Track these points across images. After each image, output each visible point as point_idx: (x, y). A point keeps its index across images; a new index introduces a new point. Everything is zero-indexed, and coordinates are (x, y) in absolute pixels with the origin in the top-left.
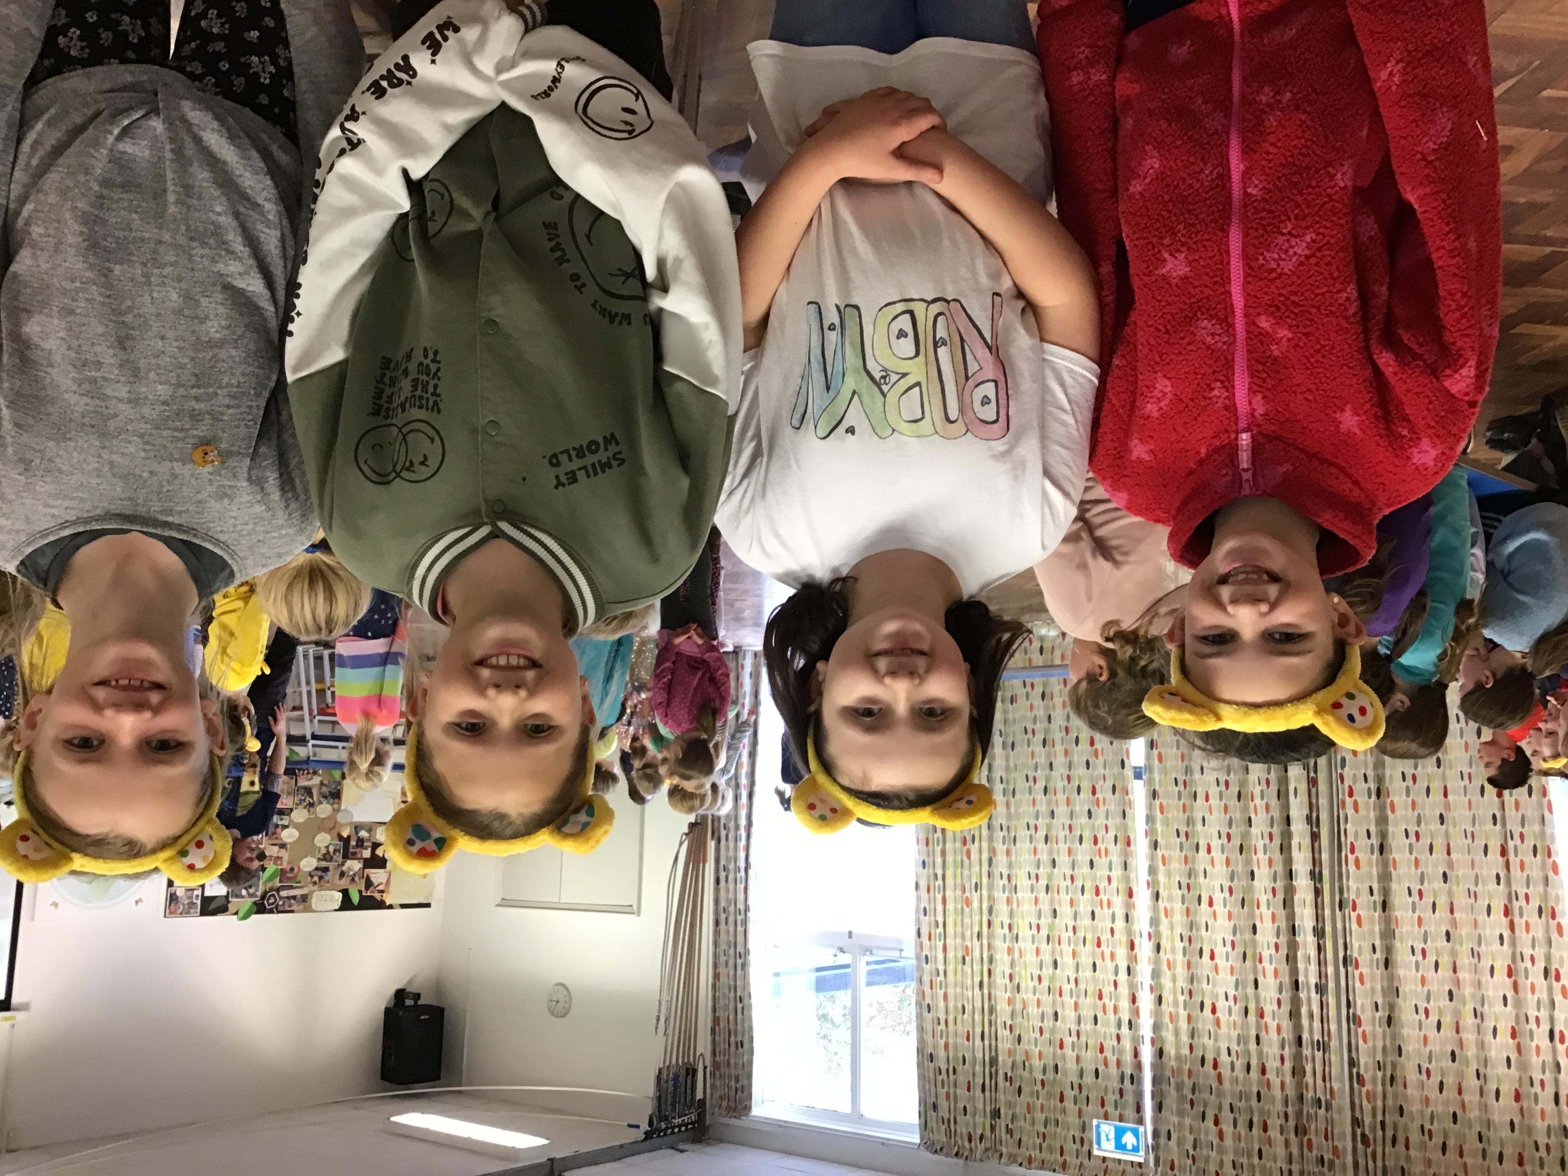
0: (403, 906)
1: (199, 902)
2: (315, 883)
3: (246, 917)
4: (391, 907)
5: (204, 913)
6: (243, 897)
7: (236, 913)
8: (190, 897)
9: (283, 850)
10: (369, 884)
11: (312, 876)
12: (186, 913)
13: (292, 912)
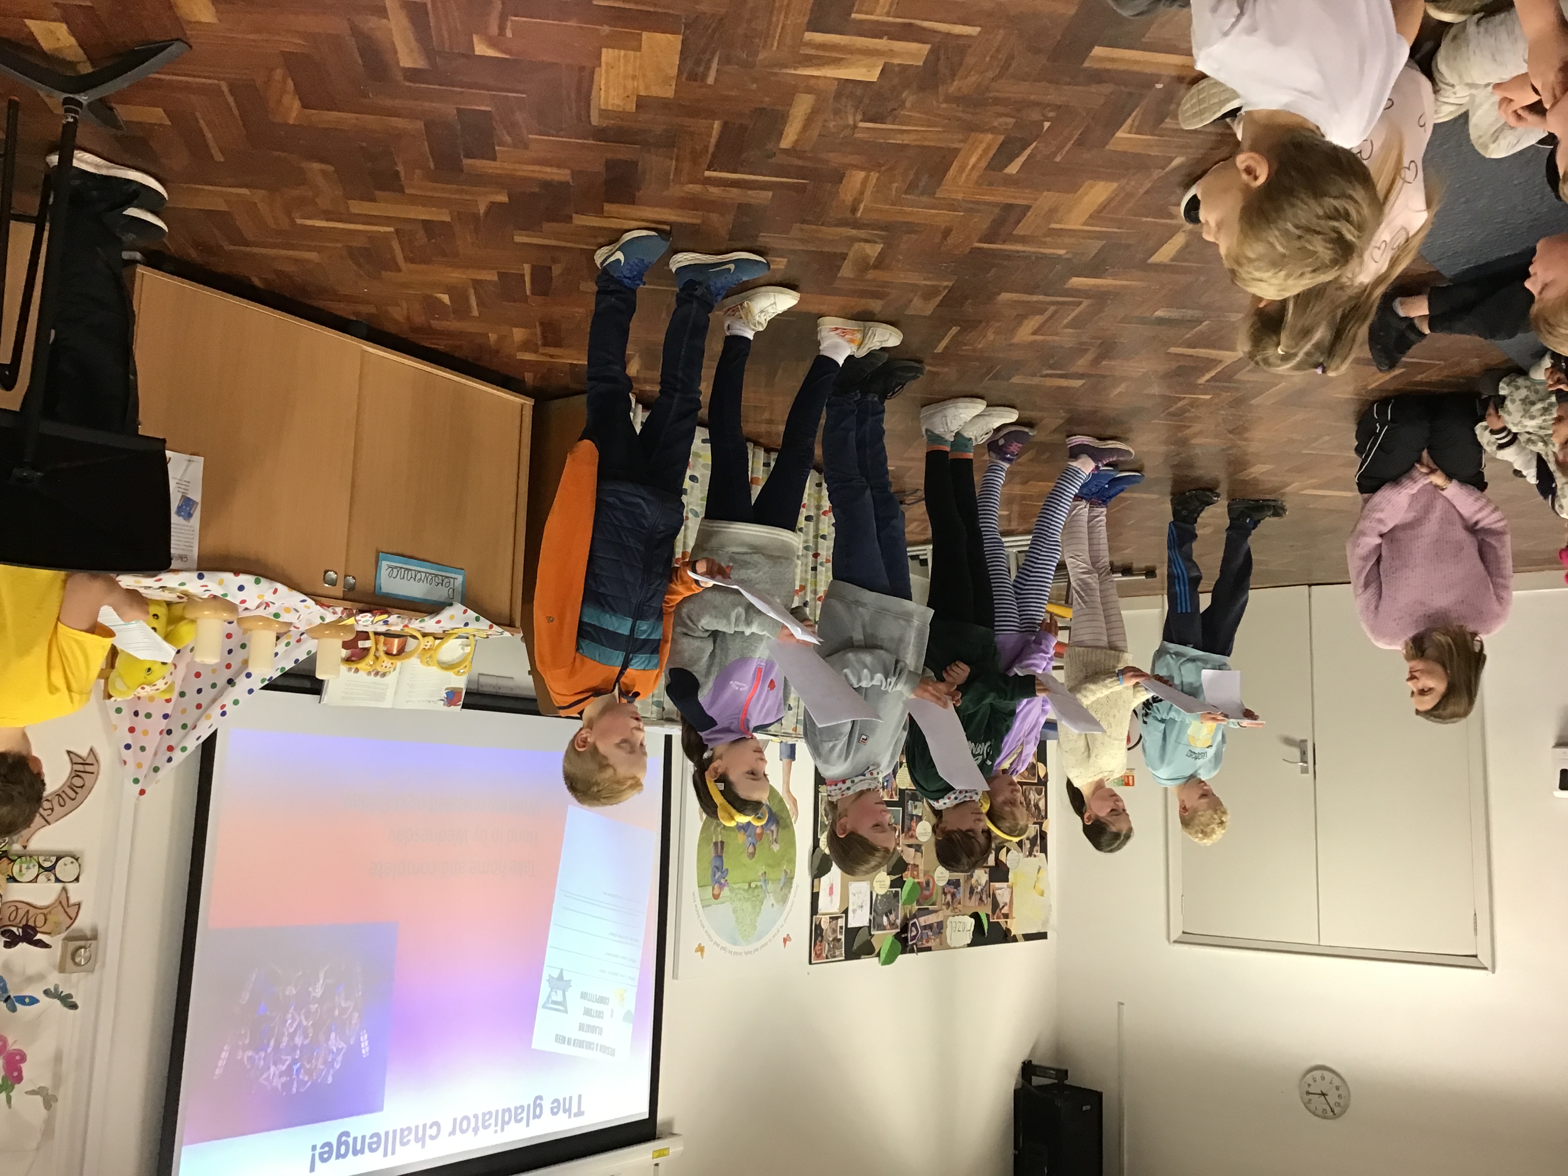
0: (1028, 937)
1: (842, 937)
2: (948, 904)
3: (889, 960)
4: (1015, 939)
5: (848, 958)
6: (884, 929)
7: (878, 955)
8: (834, 931)
9: (919, 854)
10: (995, 905)
11: (945, 894)
12: (831, 957)
13: (929, 949)
